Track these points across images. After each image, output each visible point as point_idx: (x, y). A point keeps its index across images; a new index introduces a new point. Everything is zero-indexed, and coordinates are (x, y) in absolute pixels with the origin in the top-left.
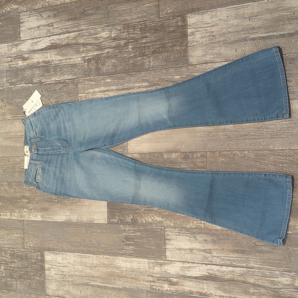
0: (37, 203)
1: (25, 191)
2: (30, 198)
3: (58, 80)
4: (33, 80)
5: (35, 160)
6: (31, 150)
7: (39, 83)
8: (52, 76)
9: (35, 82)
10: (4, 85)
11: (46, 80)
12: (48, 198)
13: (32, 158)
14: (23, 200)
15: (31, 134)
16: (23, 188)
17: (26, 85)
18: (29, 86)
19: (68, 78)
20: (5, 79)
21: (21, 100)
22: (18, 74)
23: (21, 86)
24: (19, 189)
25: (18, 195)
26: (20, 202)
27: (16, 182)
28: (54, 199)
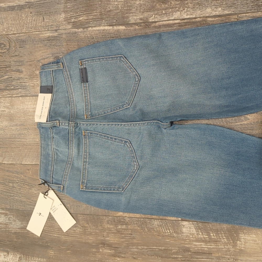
0: (135, 258)
1: (107, 233)
2: (117, 247)
3: (188, 17)
4: (128, 17)
7: (141, 23)
8: (173, 10)
9: (132, 21)
10: (60, 28)
11: (158, 18)
12: (161, 250)
14: (103, 250)
16: (104, 228)
17: (111, 28)
18: (118, 31)
19: (214, 13)
20: (63, 15)
22: (91, 5)
23: (98, 30)
24: (94, 228)
25: (90, 240)
26: (96, 254)
27: (85, 215)
28: (174, 253)
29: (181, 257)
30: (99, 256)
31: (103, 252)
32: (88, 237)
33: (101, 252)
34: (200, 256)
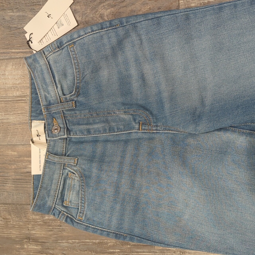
1: (33, 225)
2: (44, 242)
5: (62, 155)
6: (52, 132)
12: (95, 243)
13: (53, 149)
14: (28, 246)
15: (49, 93)
16: (28, 219)
21: (18, 14)
24: (17, 220)
25: (13, 234)
26: (20, 250)
27: (7, 204)
28: (110, 247)
29: (119, 252)
30: (24, 253)
31: (28, 248)
32: (11, 230)
33: (25, 248)
34: (140, 249)
